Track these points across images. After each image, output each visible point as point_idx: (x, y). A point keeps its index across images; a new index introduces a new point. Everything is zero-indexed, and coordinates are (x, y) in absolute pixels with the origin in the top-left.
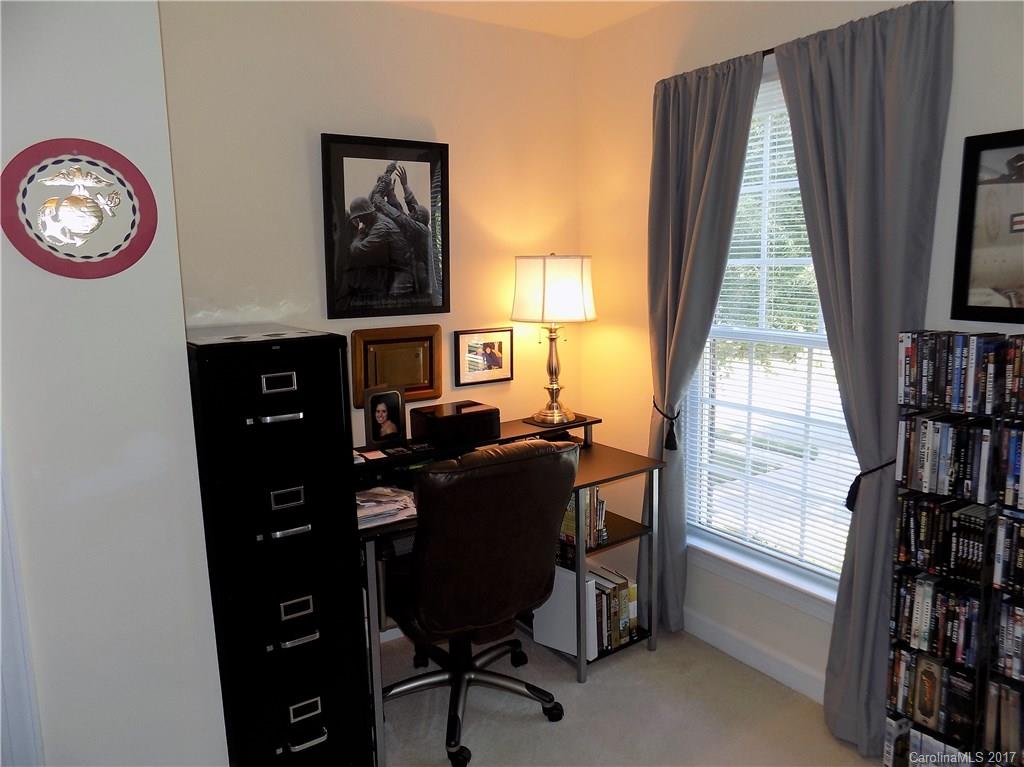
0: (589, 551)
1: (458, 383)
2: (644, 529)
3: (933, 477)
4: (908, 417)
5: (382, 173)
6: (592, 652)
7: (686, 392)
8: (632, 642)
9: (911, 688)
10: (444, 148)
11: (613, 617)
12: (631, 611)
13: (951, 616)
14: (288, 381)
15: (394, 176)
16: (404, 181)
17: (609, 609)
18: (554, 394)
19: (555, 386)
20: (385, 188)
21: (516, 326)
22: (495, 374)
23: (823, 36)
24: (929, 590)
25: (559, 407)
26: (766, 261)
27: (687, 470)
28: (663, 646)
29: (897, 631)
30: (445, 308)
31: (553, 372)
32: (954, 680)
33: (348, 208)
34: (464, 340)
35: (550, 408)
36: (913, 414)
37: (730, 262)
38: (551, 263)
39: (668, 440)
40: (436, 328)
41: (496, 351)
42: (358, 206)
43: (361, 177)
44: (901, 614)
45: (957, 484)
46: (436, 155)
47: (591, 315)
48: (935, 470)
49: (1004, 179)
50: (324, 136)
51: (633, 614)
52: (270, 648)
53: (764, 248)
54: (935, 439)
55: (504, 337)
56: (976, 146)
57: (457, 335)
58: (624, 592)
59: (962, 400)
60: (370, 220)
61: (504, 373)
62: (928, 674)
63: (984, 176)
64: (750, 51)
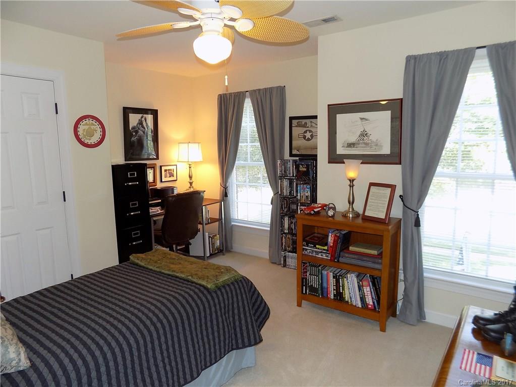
0: (206, 224)
1: (161, 181)
2: (220, 220)
3: (286, 192)
4: (281, 179)
5: (140, 118)
6: (208, 254)
7: (229, 180)
8: (218, 252)
9: (286, 242)
10: (156, 111)
11: (213, 244)
12: (218, 243)
13: (292, 223)
14: (134, 174)
15: (143, 119)
16: (146, 121)
17: (212, 242)
18: (191, 183)
19: (191, 181)
20: (141, 123)
21: (178, 164)
22: (172, 179)
23: (259, 90)
24: (287, 218)
25: (193, 187)
26: (249, 144)
27: (231, 203)
28: (227, 255)
29: (282, 230)
30: (157, 158)
31: (190, 177)
32: (294, 238)
33: (130, 129)
34: (163, 169)
35: (190, 188)
36: (281, 178)
37: (240, 144)
38: (190, 144)
39: (225, 194)
40: (155, 164)
41: (172, 171)
42: (133, 128)
43: (134, 119)
44: (282, 225)
45: (290, 192)
46: (155, 113)
47: (202, 160)
48: (286, 190)
49: (296, 126)
50: (124, 107)
51: (218, 244)
52: (130, 244)
53: (249, 141)
54: (286, 183)
55: (174, 167)
56: (291, 119)
57: (161, 167)
58: (216, 237)
59: (290, 174)
60: (137, 132)
61: (174, 178)
62: (288, 238)
63: (293, 125)
64: (243, 91)
